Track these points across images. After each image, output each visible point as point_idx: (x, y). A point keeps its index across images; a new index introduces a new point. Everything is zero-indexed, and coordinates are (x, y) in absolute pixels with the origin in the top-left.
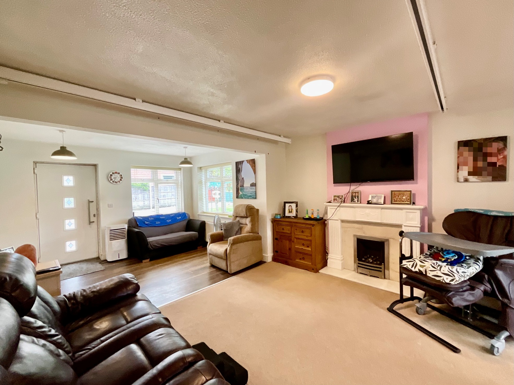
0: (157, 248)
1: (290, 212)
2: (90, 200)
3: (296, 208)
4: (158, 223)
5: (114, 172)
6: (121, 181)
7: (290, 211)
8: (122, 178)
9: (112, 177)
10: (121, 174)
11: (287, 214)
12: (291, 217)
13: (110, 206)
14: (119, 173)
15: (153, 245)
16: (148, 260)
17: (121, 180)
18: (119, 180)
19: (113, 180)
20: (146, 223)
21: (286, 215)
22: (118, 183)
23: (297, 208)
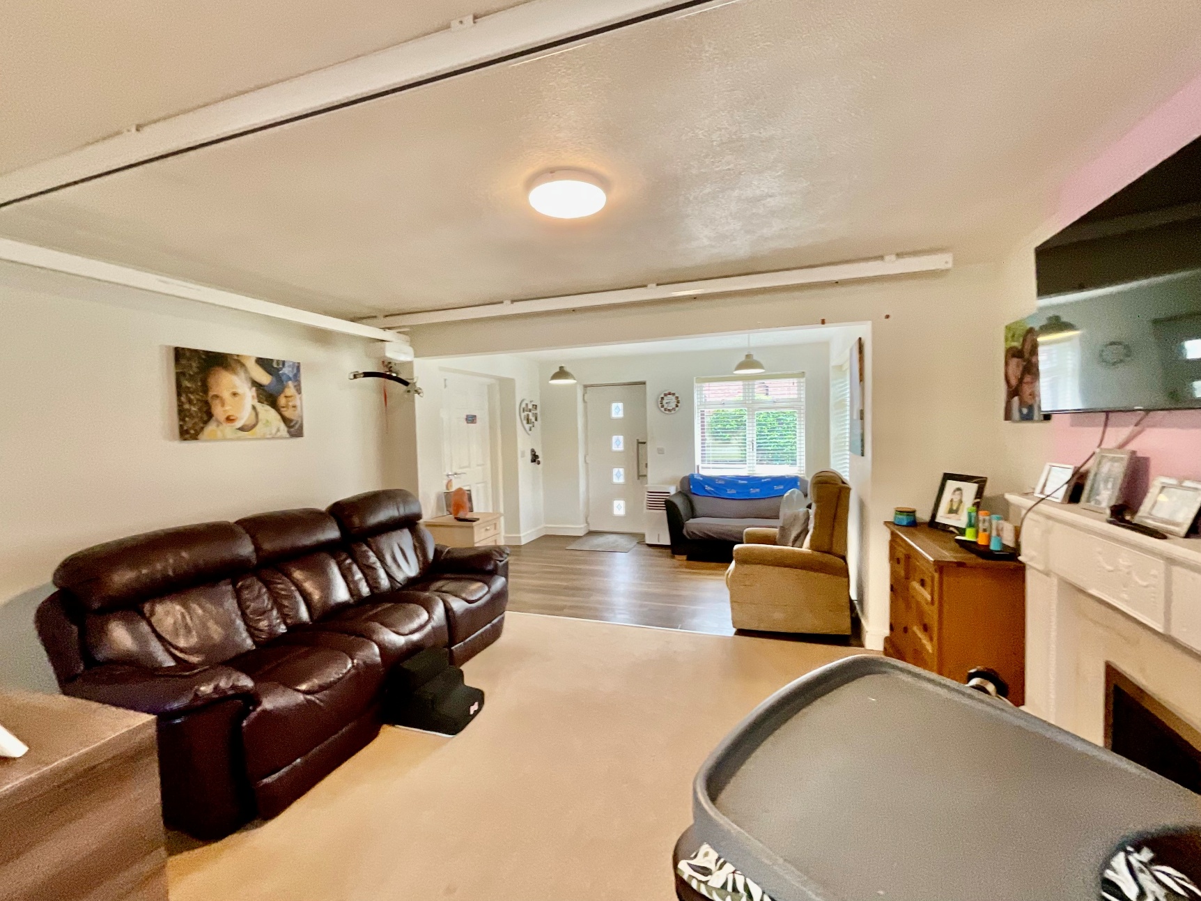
0: (698, 538)
1: (951, 511)
2: (640, 441)
3: (976, 498)
4: (731, 492)
5: (666, 392)
6: (677, 409)
7: (955, 508)
8: (678, 402)
9: (664, 402)
10: (677, 395)
11: (942, 518)
12: (951, 529)
13: (661, 451)
14: (674, 394)
15: (692, 532)
16: (684, 557)
17: (677, 406)
18: (674, 406)
19: (666, 406)
20: (708, 488)
21: (940, 519)
22: (673, 412)
23: (978, 500)
